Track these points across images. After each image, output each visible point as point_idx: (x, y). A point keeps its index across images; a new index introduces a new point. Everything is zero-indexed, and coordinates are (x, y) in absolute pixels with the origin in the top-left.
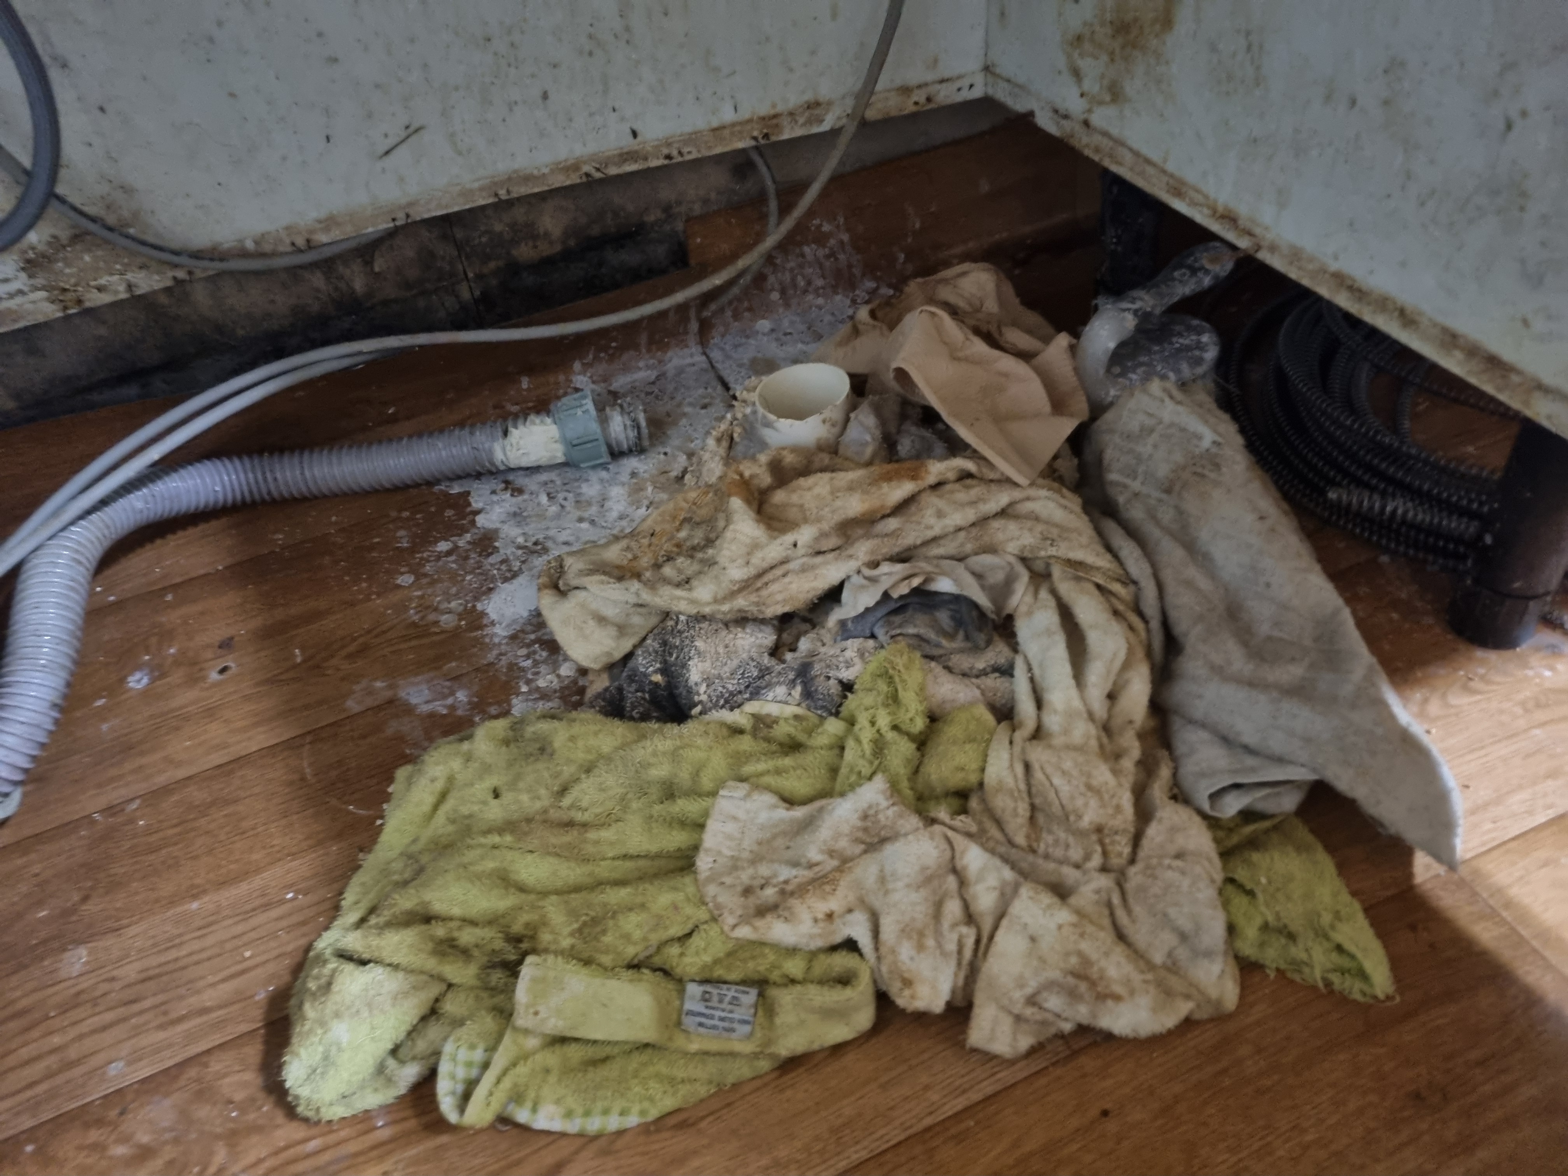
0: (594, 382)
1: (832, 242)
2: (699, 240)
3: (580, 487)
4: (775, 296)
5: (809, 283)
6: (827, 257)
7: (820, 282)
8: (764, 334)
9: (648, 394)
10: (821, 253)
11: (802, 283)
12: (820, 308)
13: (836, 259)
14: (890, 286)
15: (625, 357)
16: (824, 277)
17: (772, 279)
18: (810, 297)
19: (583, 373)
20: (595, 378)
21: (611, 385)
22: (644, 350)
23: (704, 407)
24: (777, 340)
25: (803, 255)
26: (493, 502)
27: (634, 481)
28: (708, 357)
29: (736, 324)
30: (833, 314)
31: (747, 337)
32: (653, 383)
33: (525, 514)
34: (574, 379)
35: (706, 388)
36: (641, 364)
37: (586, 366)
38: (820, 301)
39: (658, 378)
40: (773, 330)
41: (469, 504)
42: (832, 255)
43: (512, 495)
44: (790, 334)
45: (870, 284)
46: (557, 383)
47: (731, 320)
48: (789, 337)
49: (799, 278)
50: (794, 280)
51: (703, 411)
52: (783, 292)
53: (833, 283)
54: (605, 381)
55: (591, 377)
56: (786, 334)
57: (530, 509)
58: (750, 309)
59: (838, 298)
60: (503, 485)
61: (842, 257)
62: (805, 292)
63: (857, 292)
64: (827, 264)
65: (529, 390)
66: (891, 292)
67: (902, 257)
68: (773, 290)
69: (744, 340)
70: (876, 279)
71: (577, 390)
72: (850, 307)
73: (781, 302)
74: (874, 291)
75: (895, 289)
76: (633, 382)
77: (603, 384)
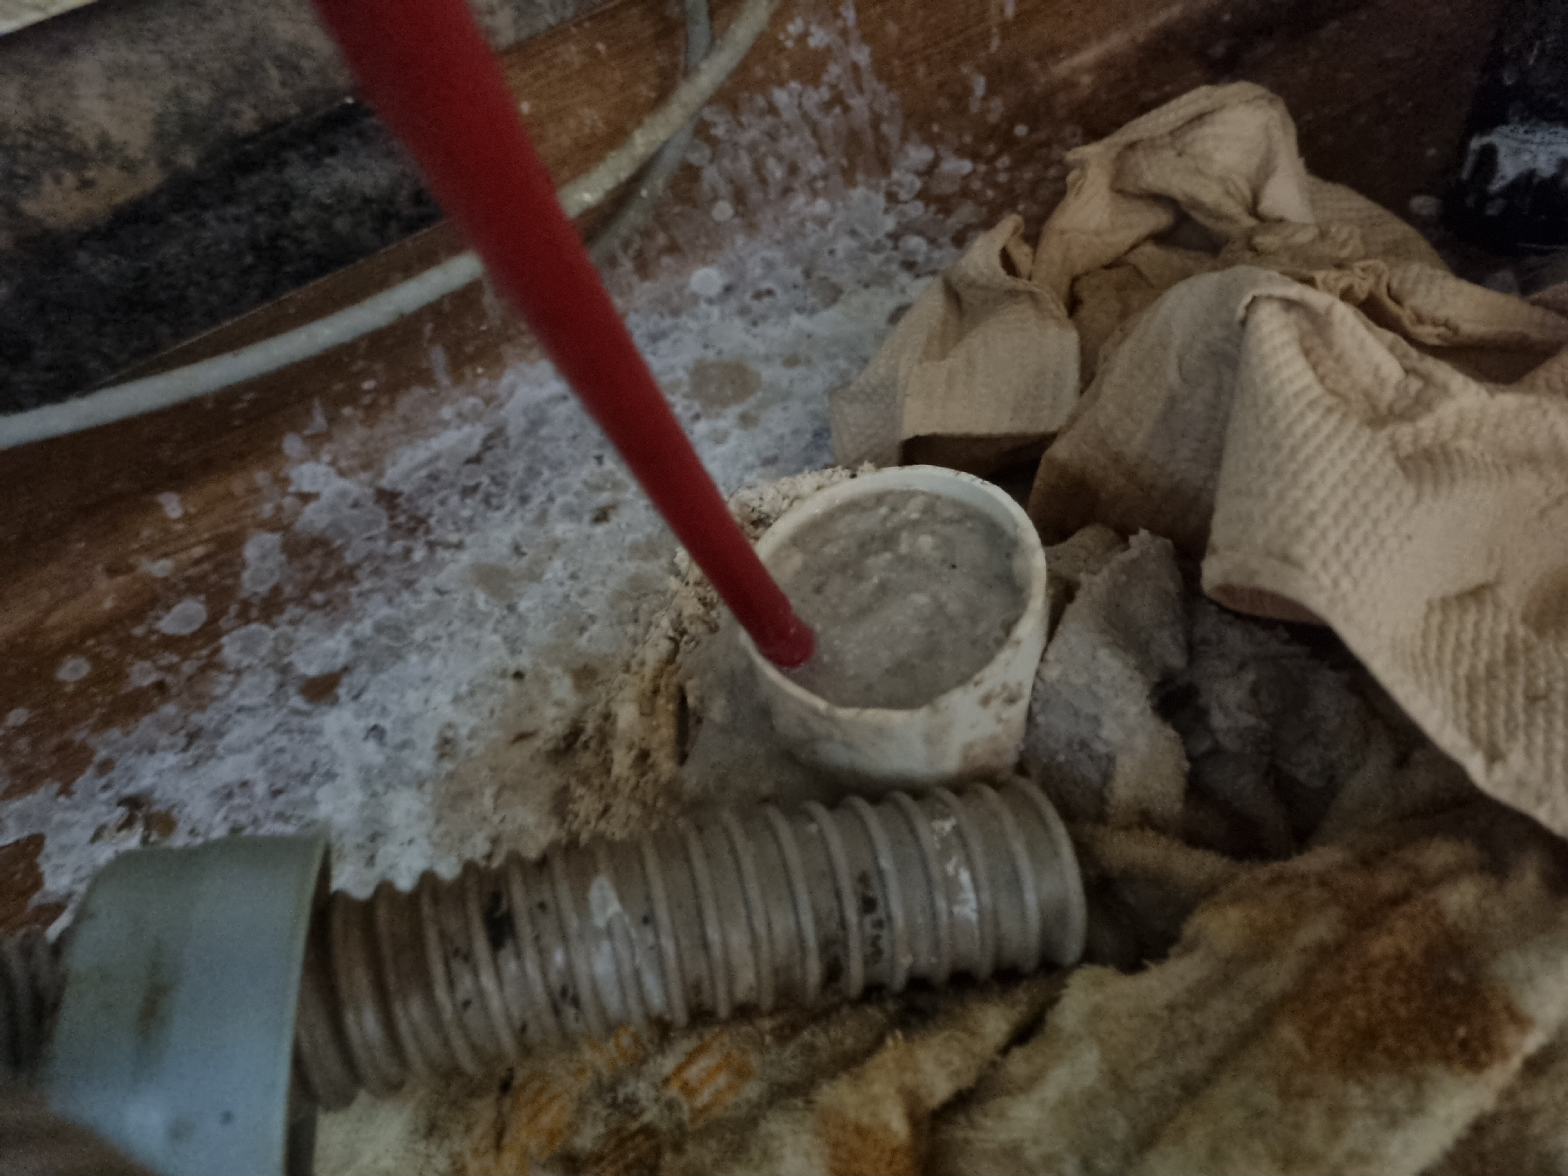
0: (342, 473)
1: (834, 70)
4: (723, 210)
5: (793, 170)
6: (826, 107)
7: (814, 165)
8: (710, 301)
9: (468, 492)
10: (815, 97)
11: (776, 171)
12: (822, 222)
13: (847, 109)
14: (961, 152)
15: (405, 402)
16: (822, 151)
17: (710, 174)
18: (799, 200)
19: (314, 455)
20: (343, 464)
21: (380, 474)
22: (445, 381)
24: (743, 311)
25: (772, 110)
29: (647, 285)
30: (853, 233)
31: (675, 312)
32: (476, 460)
34: (294, 474)
36: (447, 412)
37: (316, 442)
38: (821, 206)
39: (488, 444)
40: (728, 289)
41: (36, 881)
42: (838, 99)
44: (770, 292)
45: (922, 155)
46: (254, 490)
47: (635, 278)
48: (766, 300)
49: (771, 163)
50: (758, 168)
52: (739, 197)
53: (844, 162)
55: (332, 463)
56: (760, 296)
58: (673, 248)
59: (858, 193)
61: (857, 102)
62: (787, 191)
63: (896, 175)
64: (828, 122)
65: (187, 518)
66: (966, 166)
67: (980, 85)
68: (716, 198)
69: (668, 322)
70: (931, 140)
71: (306, 498)
72: (886, 211)
73: (737, 221)
74: (929, 171)
75: (975, 157)
76: (430, 461)
77: (364, 476)
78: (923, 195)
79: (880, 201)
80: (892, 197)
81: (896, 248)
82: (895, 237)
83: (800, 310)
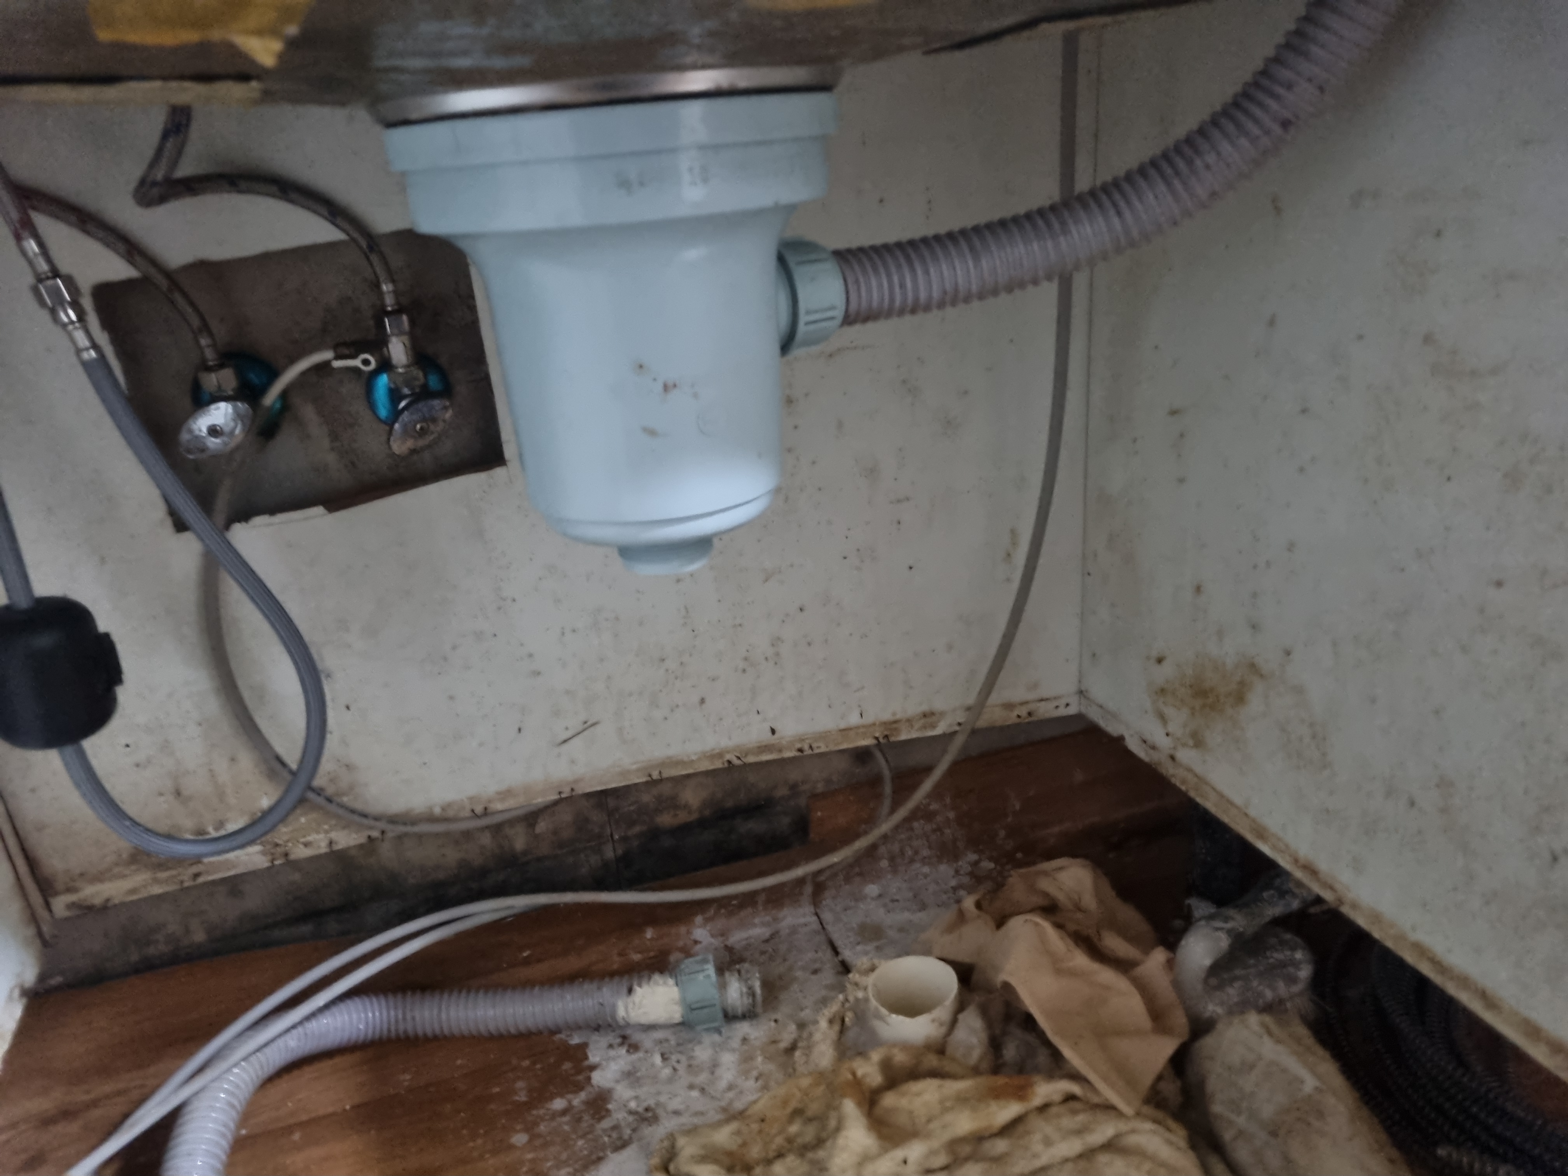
0: (713, 936)
1: (939, 818)
2: (819, 814)
3: (693, 1050)
4: (884, 863)
5: (916, 853)
6: (934, 831)
7: (925, 852)
8: (872, 899)
9: (763, 953)
10: (928, 827)
11: (910, 853)
12: (926, 876)
13: (942, 833)
14: (991, 859)
15: (743, 913)
16: (930, 847)
17: (883, 851)
18: (917, 865)
19: (703, 926)
20: (715, 932)
21: (728, 939)
22: (761, 908)
23: (815, 972)
24: (885, 905)
25: (912, 829)
26: (609, 1059)
27: (745, 1047)
28: (819, 917)
29: (847, 887)
30: (937, 883)
31: (857, 900)
32: (767, 941)
33: (639, 1074)
34: (695, 931)
35: (816, 952)
36: (757, 921)
37: (707, 920)
38: (926, 870)
39: (773, 936)
40: (880, 896)
41: (586, 1058)
42: (939, 829)
43: (628, 1051)
44: (897, 901)
45: (972, 857)
46: (678, 934)
47: (843, 883)
48: (896, 903)
49: (908, 848)
50: (902, 850)
51: (813, 977)
52: (892, 859)
53: (938, 853)
54: (722, 935)
55: (710, 931)
56: (893, 901)
57: (644, 1069)
58: (860, 874)
59: (943, 867)
60: (619, 1040)
61: (948, 831)
62: (912, 861)
63: (960, 863)
64: (933, 837)
65: (652, 939)
66: (992, 865)
67: (1002, 833)
68: (882, 858)
69: (853, 904)
70: (978, 852)
71: (696, 942)
72: (953, 877)
73: (889, 869)
74: (976, 864)
75: (996, 863)
76: (747, 939)
77: (721, 939)
78: (971, 874)
79: (952, 872)
80: (957, 872)
81: (954, 894)
82: (955, 889)
83: (908, 910)
